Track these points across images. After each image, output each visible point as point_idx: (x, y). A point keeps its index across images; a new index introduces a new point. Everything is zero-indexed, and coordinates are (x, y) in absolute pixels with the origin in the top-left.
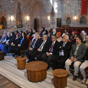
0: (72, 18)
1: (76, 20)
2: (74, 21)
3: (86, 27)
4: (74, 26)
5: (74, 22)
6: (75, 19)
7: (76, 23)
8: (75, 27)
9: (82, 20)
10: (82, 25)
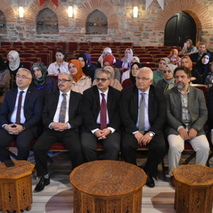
0: (10, 11)
1: (24, 18)
2: (19, 22)
3: (58, 41)
4: (18, 40)
5: (19, 25)
6: (21, 16)
7: (26, 30)
8: (23, 42)
9: (42, 20)
10: (47, 35)
